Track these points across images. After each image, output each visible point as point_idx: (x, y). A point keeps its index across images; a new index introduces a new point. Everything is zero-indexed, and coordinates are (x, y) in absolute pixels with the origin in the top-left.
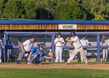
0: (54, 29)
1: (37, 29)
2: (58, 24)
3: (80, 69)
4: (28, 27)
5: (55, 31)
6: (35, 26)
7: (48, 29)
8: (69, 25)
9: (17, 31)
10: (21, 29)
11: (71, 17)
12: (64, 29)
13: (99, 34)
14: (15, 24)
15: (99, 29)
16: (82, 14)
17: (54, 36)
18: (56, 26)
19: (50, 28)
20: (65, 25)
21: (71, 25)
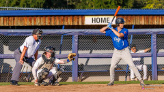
0: (76, 24)
1: (47, 24)
2: (83, 16)
4: (30, 20)
5: (78, 27)
6: (42, 19)
7: (66, 24)
8: (103, 17)
10: (20, 24)
12: (94, 24)
13: (154, 33)
14: (9, 16)
15: (156, 23)
17: (76, 36)
18: (80, 19)
19: (70, 23)
20: (96, 17)
21: (106, 17)
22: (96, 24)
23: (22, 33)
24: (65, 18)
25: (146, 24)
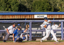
0: (31, 18)
1: (19, 18)
2: (34, 15)
7: (27, 18)
8: (42, 15)
11: (43, 10)
12: (38, 18)
14: (4, 15)
15: (63, 18)
16: (50, 8)
17: (31, 23)
20: (39, 15)
21: (43, 15)
22: (39, 18)
23: (9, 22)
24: (27, 15)
25: (59, 18)
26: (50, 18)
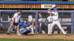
0: (37, 8)
1: (24, 8)
2: (40, 4)
3: (57, 39)
4: (16, 6)
5: (38, 9)
6: (22, 5)
7: (33, 8)
8: (50, 5)
9: (9, 9)
10: (12, 7)
12: (45, 8)
13: (73, 12)
14: (7, 4)
17: (37, 13)
18: (39, 6)
19: (35, 7)
20: (46, 5)
21: (51, 5)
22: (46, 8)
24: (32, 5)
25: (69, 8)
26: (59, 8)
